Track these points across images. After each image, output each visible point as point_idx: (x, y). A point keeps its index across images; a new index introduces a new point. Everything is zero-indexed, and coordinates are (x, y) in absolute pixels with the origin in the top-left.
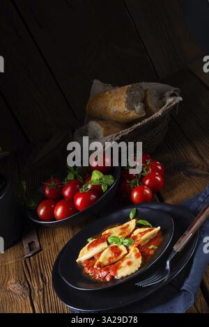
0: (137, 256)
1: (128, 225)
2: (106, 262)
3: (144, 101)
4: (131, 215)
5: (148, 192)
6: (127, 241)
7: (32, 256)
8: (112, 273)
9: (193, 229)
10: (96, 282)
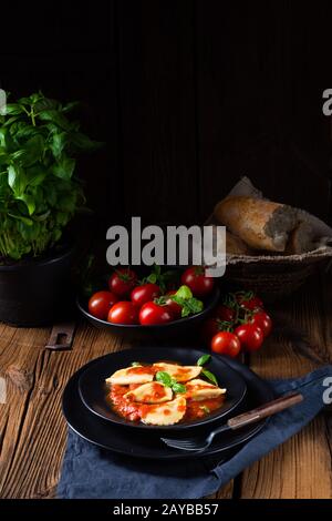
0: (181, 408)
1: (190, 370)
2: (140, 398)
3: (291, 234)
4: (200, 361)
5: (235, 344)
6: (178, 386)
7: (56, 350)
8: (140, 413)
9: (263, 411)
10: (117, 415)
